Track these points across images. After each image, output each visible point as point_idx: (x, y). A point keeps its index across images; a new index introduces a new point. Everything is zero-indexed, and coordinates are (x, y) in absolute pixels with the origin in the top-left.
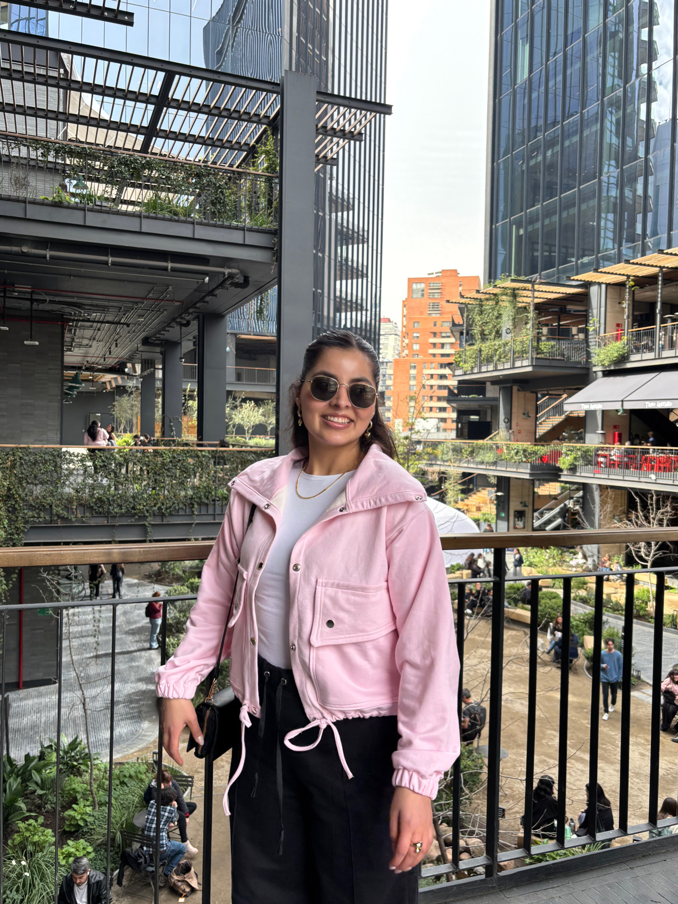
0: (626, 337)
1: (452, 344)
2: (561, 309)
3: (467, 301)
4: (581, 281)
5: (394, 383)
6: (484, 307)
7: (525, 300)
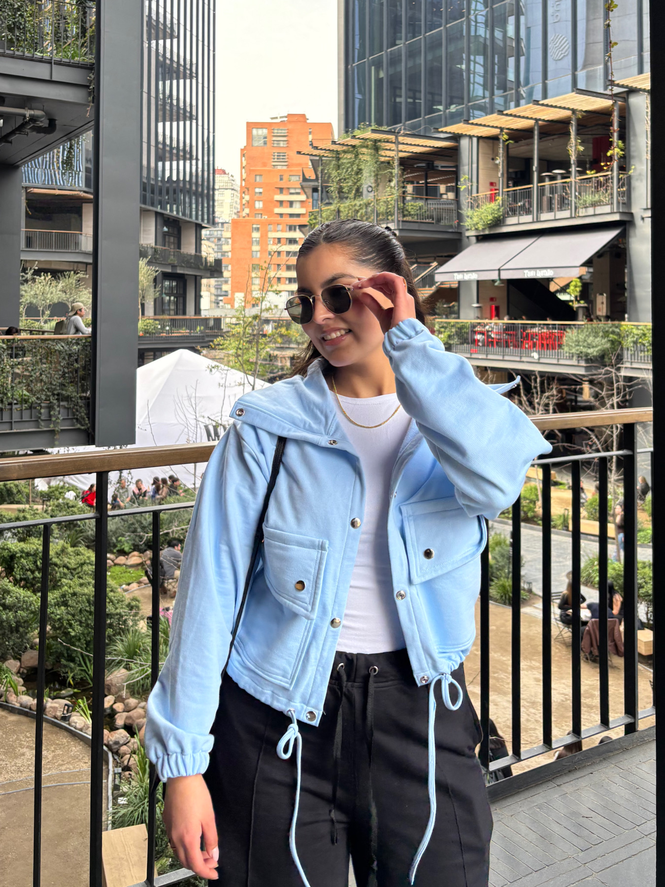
0: (500, 198)
1: (302, 202)
2: (428, 165)
3: (322, 153)
4: (450, 133)
5: (232, 249)
6: (342, 161)
7: (388, 153)
